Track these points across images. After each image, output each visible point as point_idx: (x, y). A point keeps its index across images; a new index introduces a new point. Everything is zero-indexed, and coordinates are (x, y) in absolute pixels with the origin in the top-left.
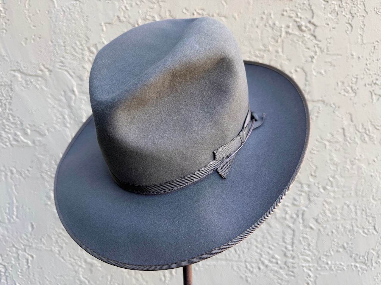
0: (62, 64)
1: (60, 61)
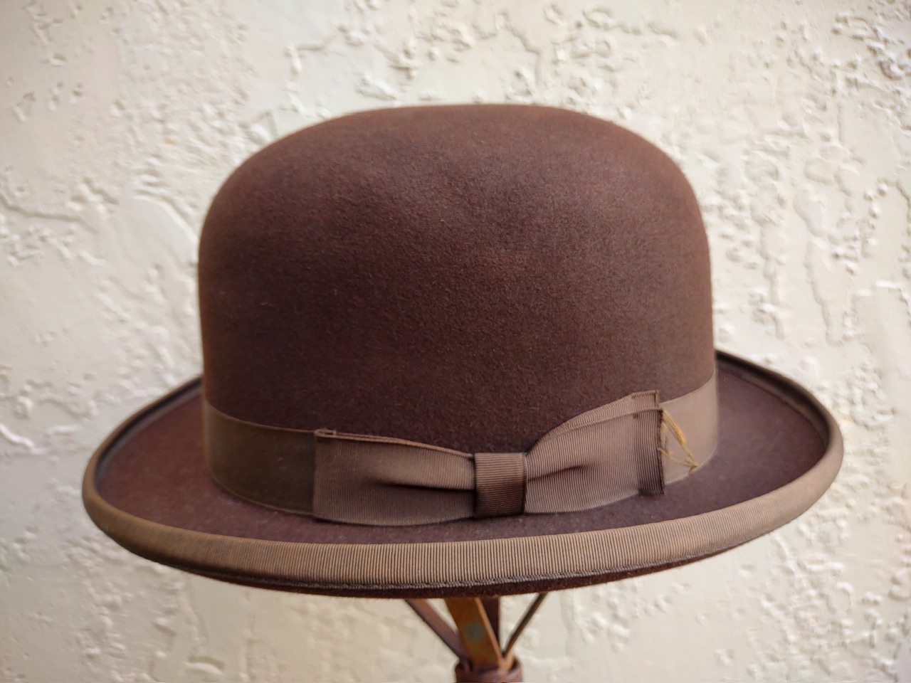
0: (153, 179)
1: (146, 167)
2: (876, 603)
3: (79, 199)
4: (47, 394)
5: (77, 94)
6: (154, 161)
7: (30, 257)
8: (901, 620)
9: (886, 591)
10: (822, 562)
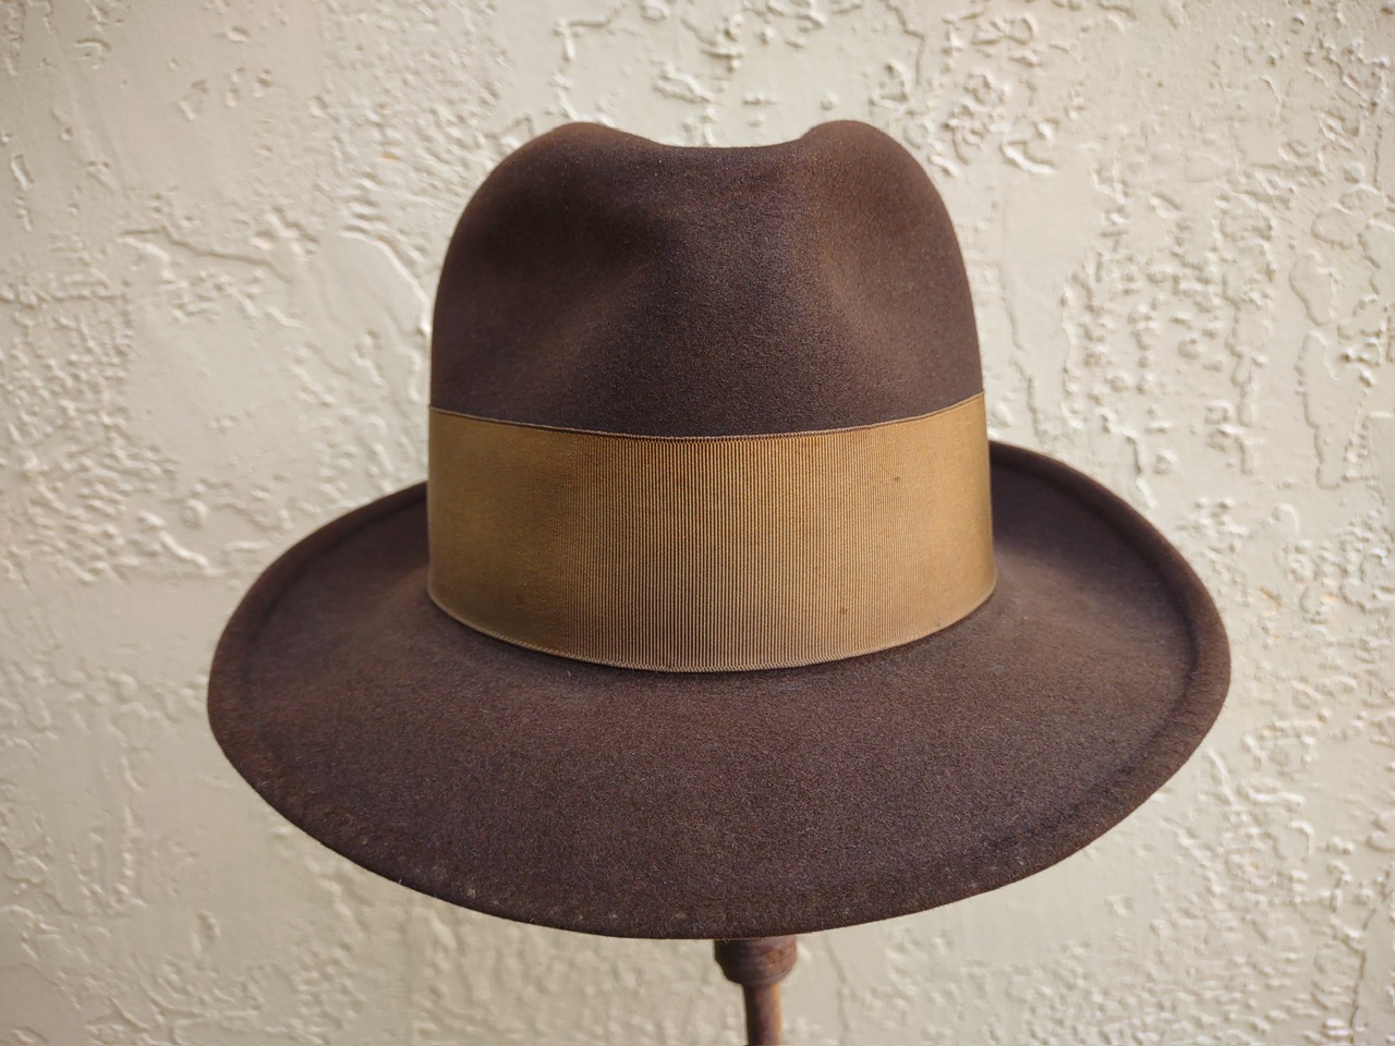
0: (366, 210)
1: (357, 192)
2: (1346, 852)
3: (267, 234)
4: (225, 497)
5: (264, 83)
6: (367, 183)
7: (202, 312)
8: (1380, 879)
9: (1362, 838)
10: (1273, 790)
